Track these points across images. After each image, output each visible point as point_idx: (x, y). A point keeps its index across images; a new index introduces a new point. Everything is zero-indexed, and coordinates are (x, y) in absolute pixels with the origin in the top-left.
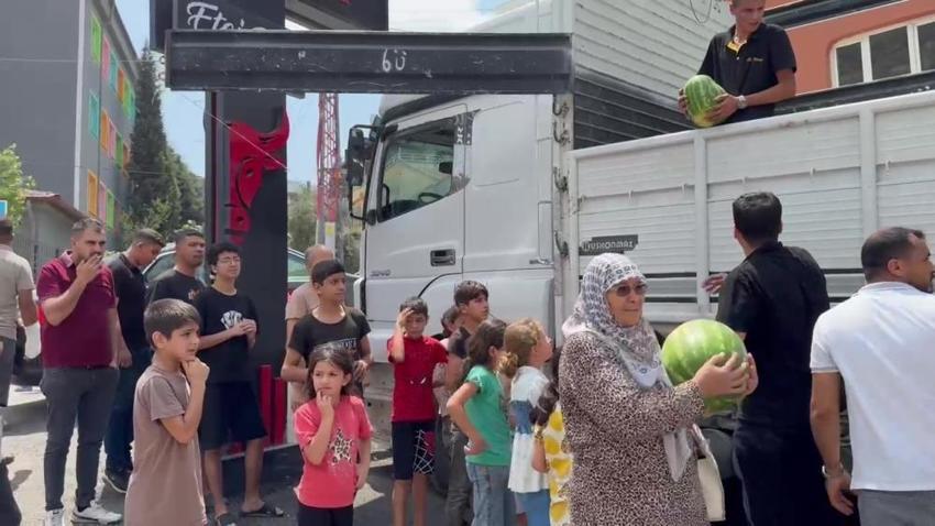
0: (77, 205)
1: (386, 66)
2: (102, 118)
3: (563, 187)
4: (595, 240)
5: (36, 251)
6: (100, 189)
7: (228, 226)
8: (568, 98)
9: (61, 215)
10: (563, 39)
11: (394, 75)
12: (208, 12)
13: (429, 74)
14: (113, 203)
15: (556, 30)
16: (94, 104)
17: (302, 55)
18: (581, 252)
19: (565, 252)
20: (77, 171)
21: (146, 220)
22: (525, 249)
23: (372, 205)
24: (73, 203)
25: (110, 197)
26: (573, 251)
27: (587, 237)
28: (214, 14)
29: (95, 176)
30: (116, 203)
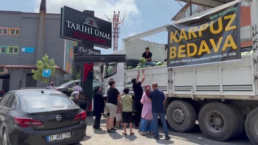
0: (64, 70)
1: (102, 59)
2: (70, 49)
3: (125, 75)
4: (129, 82)
5: (56, 80)
6: (69, 65)
7: (84, 78)
8: (126, 63)
9: (61, 72)
10: (125, 55)
11: (103, 60)
12: (82, 48)
13: (107, 60)
14: (72, 68)
15: (124, 54)
16: (68, 46)
17: (91, 58)
18: (127, 84)
19: (125, 84)
20: (64, 62)
21: (79, 72)
22: (121, 83)
23: (105, 76)
24: (63, 69)
25: (71, 67)
26: (126, 84)
27: (128, 82)
28: (83, 48)
29: (68, 62)
30: (73, 68)
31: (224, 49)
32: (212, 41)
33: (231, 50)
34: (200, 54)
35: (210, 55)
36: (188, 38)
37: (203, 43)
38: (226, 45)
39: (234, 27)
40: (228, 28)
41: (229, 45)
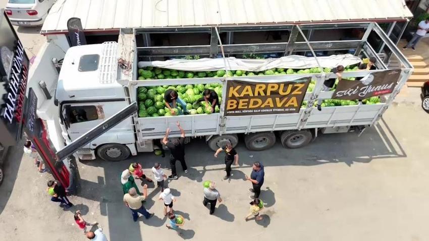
4: (146, 129)
18: (143, 131)
26: (141, 131)
27: (143, 129)
31: (287, 105)
32: (278, 99)
33: (292, 106)
34: (263, 106)
35: (272, 108)
36: (254, 94)
37: (270, 100)
38: (289, 103)
39: (300, 93)
40: (295, 92)
41: (292, 104)
